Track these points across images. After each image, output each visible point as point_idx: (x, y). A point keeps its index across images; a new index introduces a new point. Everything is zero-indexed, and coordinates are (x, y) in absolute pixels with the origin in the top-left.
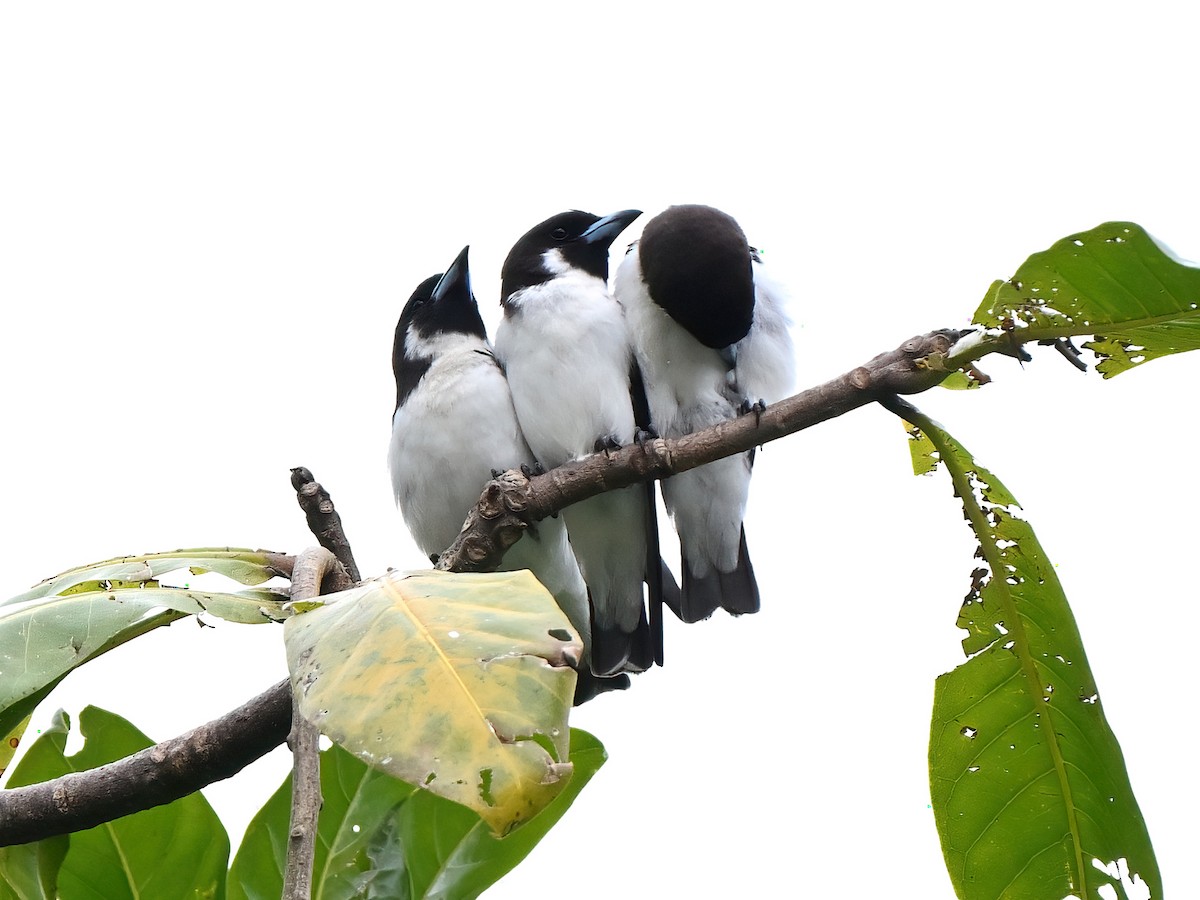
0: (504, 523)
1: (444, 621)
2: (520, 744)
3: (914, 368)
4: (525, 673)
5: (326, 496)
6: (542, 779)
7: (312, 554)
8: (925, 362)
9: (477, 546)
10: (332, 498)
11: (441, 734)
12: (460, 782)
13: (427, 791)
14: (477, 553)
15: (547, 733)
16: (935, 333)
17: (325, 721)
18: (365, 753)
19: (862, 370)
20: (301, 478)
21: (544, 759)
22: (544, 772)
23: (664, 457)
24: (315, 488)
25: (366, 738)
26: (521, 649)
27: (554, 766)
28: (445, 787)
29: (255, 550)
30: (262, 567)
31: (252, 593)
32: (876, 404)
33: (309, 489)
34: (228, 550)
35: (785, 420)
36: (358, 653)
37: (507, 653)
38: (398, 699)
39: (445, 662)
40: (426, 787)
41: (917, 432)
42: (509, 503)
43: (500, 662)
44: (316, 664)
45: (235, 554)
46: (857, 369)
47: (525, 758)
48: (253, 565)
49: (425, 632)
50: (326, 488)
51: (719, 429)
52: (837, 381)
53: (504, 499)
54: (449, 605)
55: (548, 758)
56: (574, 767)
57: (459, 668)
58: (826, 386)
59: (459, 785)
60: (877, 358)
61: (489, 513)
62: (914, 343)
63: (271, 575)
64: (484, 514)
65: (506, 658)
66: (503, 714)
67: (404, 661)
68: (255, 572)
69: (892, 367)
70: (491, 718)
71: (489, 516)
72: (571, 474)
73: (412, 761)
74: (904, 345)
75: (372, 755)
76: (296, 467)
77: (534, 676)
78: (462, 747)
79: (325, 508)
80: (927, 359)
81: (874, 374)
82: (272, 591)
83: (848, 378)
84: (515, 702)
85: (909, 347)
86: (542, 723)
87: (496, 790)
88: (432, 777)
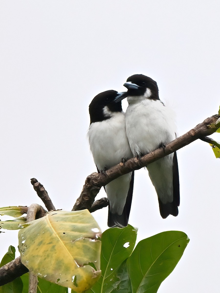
0: (93, 188)
1: (61, 229)
2: (85, 267)
3: (208, 128)
4: (85, 244)
5: (42, 186)
6: (91, 277)
7: (33, 206)
8: (210, 126)
9: (86, 196)
10: (44, 186)
11: (61, 266)
12: (67, 281)
13: (57, 285)
14: (86, 198)
15: (93, 262)
16: (213, 116)
17: (28, 264)
18: (39, 274)
19: (193, 130)
20: (34, 181)
21: (92, 270)
22: (92, 274)
23: (137, 163)
24: (38, 184)
25: (39, 269)
26: (83, 236)
27: (95, 272)
28: (63, 283)
29: (18, 206)
30: (20, 211)
31: (19, 219)
32: (199, 139)
33: (36, 184)
34: (10, 207)
35: (172, 148)
36: (37, 241)
37: (80, 238)
38: (48, 256)
39: (61, 243)
40: (57, 283)
41: (214, 146)
42: (94, 182)
43: (77, 241)
44: (26, 245)
45: (12, 208)
46: (192, 130)
47: (86, 271)
48: (17, 211)
49: (56, 233)
50: (42, 184)
51: (153, 153)
52: (186, 134)
53: (92, 181)
54: (63, 223)
55: (93, 270)
56: (102, 272)
57: (65, 244)
58: (183, 136)
59: (67, 282)
60: (197, 126)
61: (88, 186)
62: (207, 120)
63: (22, 214)
64: (87, 187)
65: (79, 240)
66: (79, 258)
67: (50, 243)
68: (18, 213)
69: (201, 128)
70: (76, 260)
71: (88, 187)
72: (111, 171)
73: (52, 276)
74: (205, 121)
75: (41, 275)
76: (32, 178)
77: (88, 244)
78: (67, 269)
79: (42, 189)
80: (210, 125)
81: (197, 131)
82: (25, 218)
83: (189, 133)
84: (82, 253)
85: (206, 121)
86: (91, 259)
87: (78, 282)
88: (59, 280)
